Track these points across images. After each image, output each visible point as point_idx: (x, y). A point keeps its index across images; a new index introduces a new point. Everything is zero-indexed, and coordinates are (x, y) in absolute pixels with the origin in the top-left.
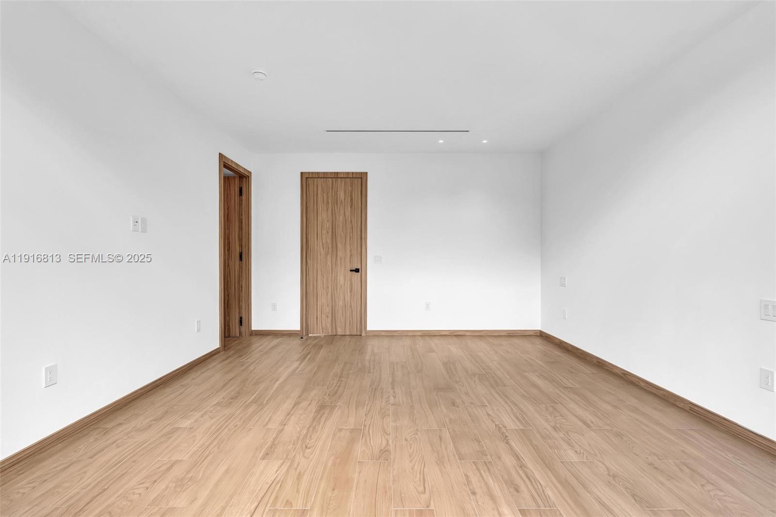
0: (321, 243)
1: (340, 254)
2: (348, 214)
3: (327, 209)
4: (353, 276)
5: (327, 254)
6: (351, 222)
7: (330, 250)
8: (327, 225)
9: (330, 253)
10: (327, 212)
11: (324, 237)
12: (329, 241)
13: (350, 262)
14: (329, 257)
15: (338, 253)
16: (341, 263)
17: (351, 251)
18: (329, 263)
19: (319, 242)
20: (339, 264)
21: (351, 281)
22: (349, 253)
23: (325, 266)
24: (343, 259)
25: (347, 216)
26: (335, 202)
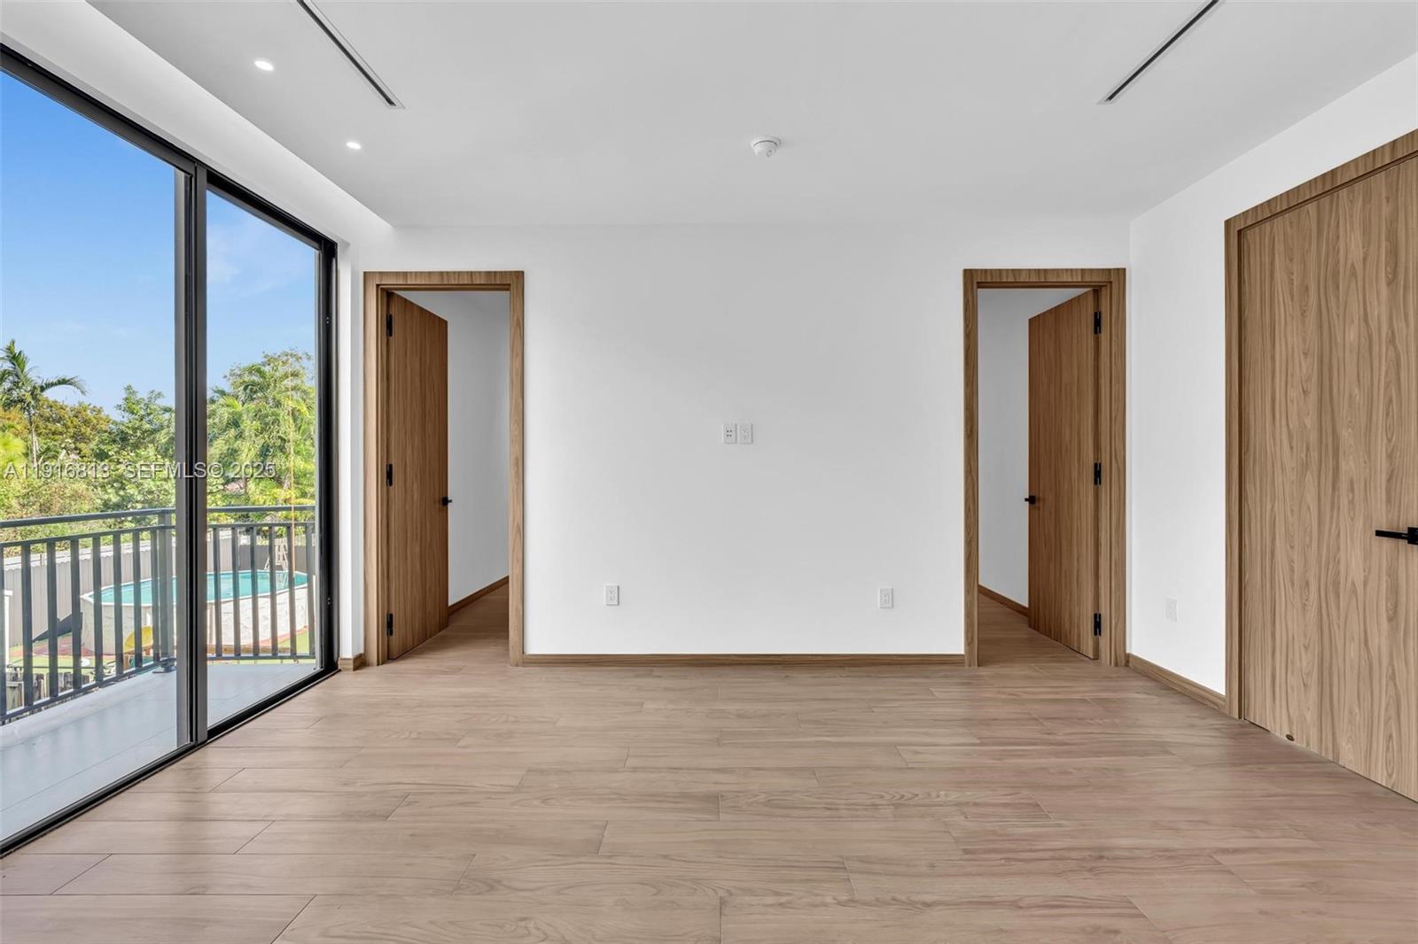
0: (1284, 429)
1: (1349, 466)
2: (1379, 310)
3: (1303, 313)
4: (1402, 559)
5: (1305, 466)
6: (1392, 340)
7: (1314, 455)
8: (1304, 370)
9: (1314, 467)
10: (1303, 323)
11: (1293, 410)
12: (1310, 422)
13: (1389, 501)
14: (1310, 479)
15: (1343, 466)
16: (1352, 502)
17: (1390, 456)
18: (1311, 498)
19: (1278, 431)
20: (1344, 502)
21: (1393, 574)
22: (1382, 464)
23: (1296, 508)
24: (1359, 488)
25: (1373, 325)
26: (1330, 282)
